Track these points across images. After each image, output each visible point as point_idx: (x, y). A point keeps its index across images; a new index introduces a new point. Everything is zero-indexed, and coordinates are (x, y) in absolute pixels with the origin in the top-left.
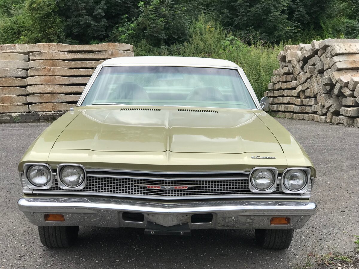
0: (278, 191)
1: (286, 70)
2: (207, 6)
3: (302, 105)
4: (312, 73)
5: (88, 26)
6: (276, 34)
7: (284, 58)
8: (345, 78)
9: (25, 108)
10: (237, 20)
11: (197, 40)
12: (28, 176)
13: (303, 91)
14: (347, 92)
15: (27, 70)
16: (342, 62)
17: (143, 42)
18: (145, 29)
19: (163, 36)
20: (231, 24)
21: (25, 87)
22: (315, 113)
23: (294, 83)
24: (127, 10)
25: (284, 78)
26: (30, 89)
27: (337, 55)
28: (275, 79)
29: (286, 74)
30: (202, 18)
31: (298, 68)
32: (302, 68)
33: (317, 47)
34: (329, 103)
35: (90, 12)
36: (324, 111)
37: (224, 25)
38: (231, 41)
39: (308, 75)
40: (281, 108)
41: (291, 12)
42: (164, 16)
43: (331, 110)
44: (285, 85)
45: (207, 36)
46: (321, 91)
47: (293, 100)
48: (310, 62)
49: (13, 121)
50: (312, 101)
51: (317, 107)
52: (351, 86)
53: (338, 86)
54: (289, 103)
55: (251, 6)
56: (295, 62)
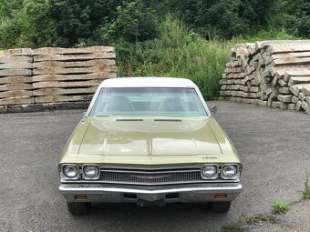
0: (219, 178)
1: (236, 63)
2: (173, 6)
3: (249, 92)
4: (256, 67)
5: (76, 26)
6: (230, 29)
7: (234, 54)
8: (281, 72)
9: (32, 100)
10: (197, 19)
11: (165, 36)
12: (64, 172)
13: (250, 81)
14: (282, 83)
15: (32, 69)
16: (279, 59)
17: (121, 39)
18: (122, 28)
19: (137, 34)
20: (193, 22)
21: (31, 83)
22: (259, 98)
23: (242, 74)
24: (107, 13)
25: (234, 70)
26: (35, 85)
27: (275, 53)
28: (227, 70)
29: (236, 66)
30: (169, 17)
31: (245, 63)
32: (248, 62)
33: (259, 47)
34: (269, 91)
35: (77, 15)
36: (266, 97)
37: (187, 22)
38: (193, 36)
39: (253, 68)
40: (233, 93)
41: (241, 10)
42: (137, 17)
43: (271, 97)
44: (236, 76)
45: (173, 33)
46: (263, 82)
47: (242, 87)
48: (255, 58)
49: (23, 111)
50: (256, 89)
51: (260, 94)
52: (285, 78)
53: (275, 78)
54: (239, 90)
55: (208, 7)
56: (243, 58)
